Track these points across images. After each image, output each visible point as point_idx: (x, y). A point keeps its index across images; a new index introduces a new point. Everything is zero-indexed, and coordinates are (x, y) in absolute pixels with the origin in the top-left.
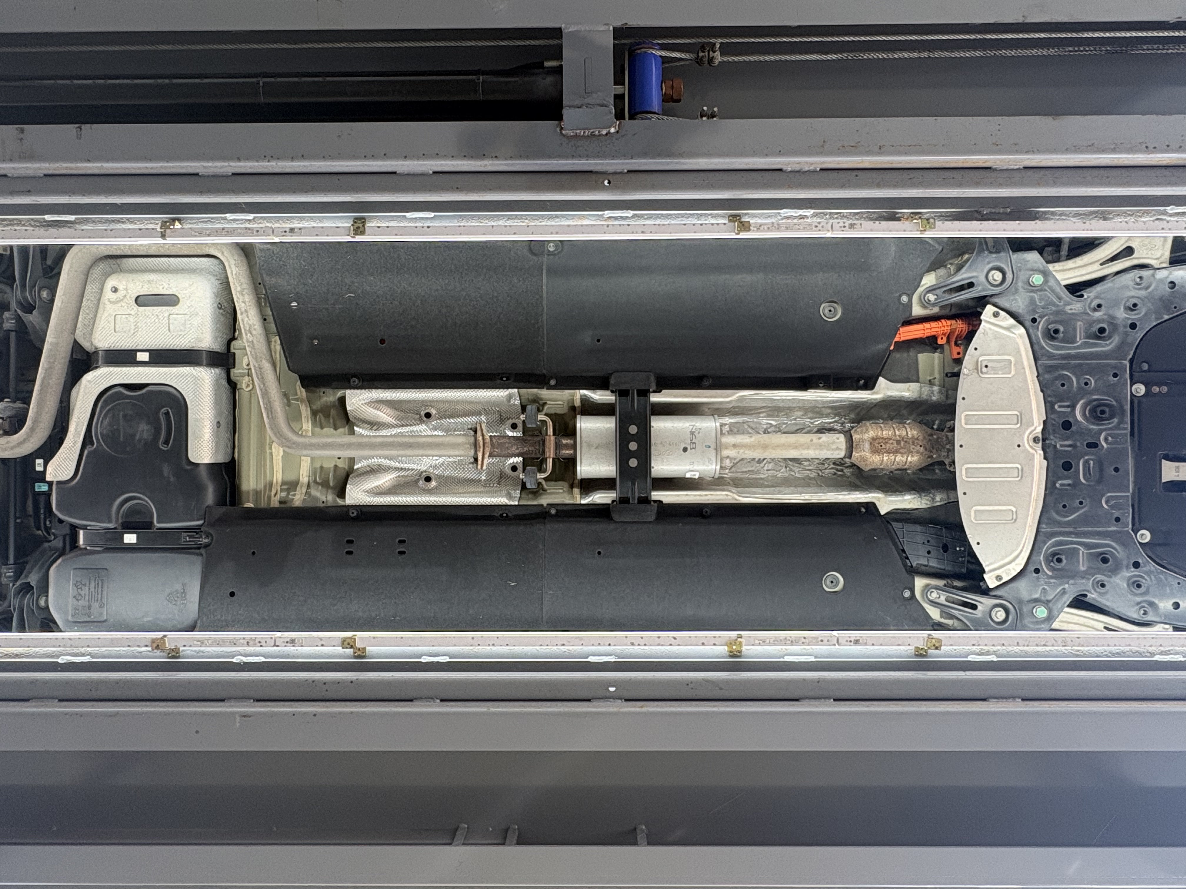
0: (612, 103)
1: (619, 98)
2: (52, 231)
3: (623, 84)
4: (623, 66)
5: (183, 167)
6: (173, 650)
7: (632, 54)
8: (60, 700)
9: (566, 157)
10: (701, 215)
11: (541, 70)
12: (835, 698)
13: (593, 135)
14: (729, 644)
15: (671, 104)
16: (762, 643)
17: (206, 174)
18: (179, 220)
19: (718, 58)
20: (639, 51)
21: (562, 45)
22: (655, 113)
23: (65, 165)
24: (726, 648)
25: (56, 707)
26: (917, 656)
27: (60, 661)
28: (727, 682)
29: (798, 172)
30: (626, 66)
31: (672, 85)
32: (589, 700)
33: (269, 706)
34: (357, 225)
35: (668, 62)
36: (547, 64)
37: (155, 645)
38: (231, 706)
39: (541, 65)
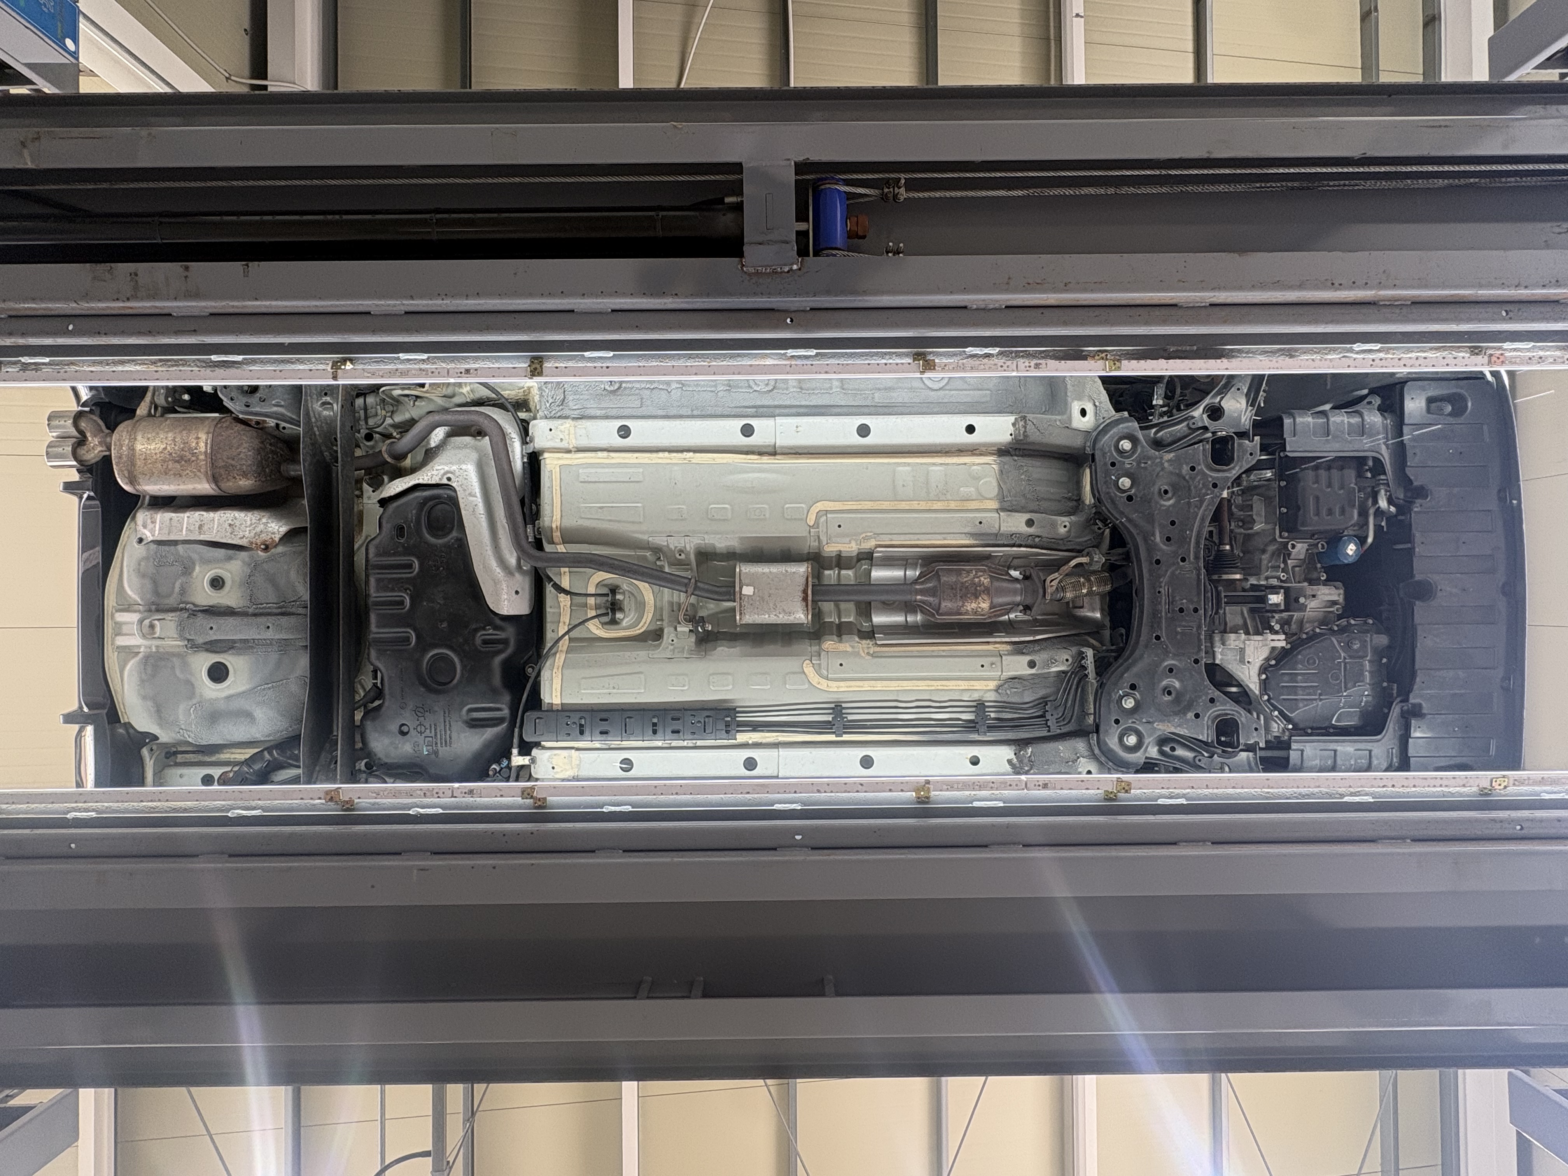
0: (794, 239)
1: (802, 236)
2: (220, 371)
3: (807, 220)
4: (806, 202)
5: (353, 306)
6: (347, 802)
7: (816, 188)
8: (230, 856)
9: (748, 295)
10: (885, 354)
11: (720, 206)
12: (1024, 843)
13: (775, 272)
14: (917, 790)
15: (856, 240)
16: (951, 788)
17: (377, 313)
18: (351, 360)
19: (903, 194)
20: (823, 187)
21: (742, 180)
22: (840, 249)
23: (232, 304)
24: (914, 794)
25: (227, 862)
26: (1106, 800)
27: (229, 814)
28: (915, 829)
29: (984, 309)
30: (810, 201)
31: (857, 223)
32: (775, 849)
33: (446, 859)
34: (534, 366)
35: (853, 199)
36: (728, 200)
37: (329, 797)
38: (408, 860)
39: (721, 201)
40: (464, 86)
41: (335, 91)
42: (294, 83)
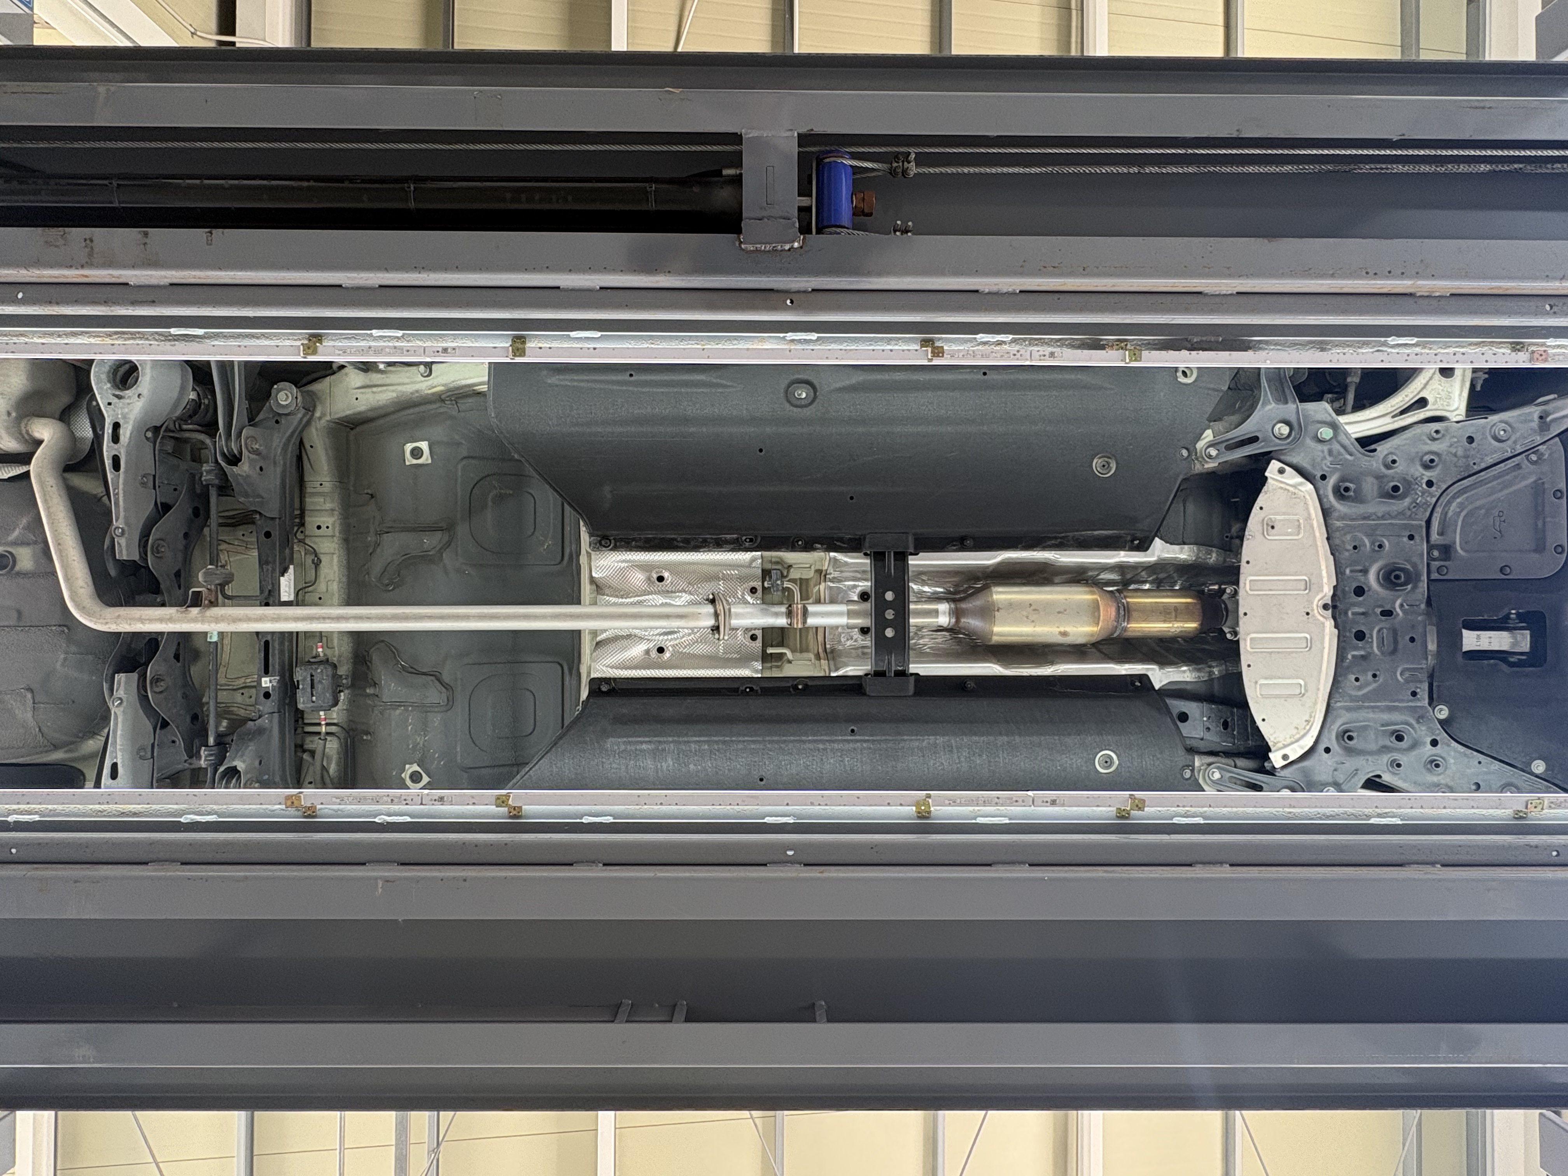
1: (804, 211)
3: (809, 195)
4: (810, 176)
5: (323, 278)
6: (309, 808)
7: (820, 161)
8: (183, 864)
9: (746, 274)
12: (1031, 862)
14: (917, 804)
15: (862, 217)
16: (953, 802)
17: (350, 286)
19: (913, 169)
20: (828, 160)
22: (844, 227)
23: (194, 273)
24: (914, 808)
25: (177, 871)
26: (1118, 818)
28: (915, 845)
30: (814, 175)
31: (863, 199)
32: (766, 865)
33: (416, 870)
35: (859, 173)
36: (727, 172)
37: (289, 803)
38: (373, 870)
39: (719, 173)
40: (445, 45)
41: (307, 46)
42: (265, 40)
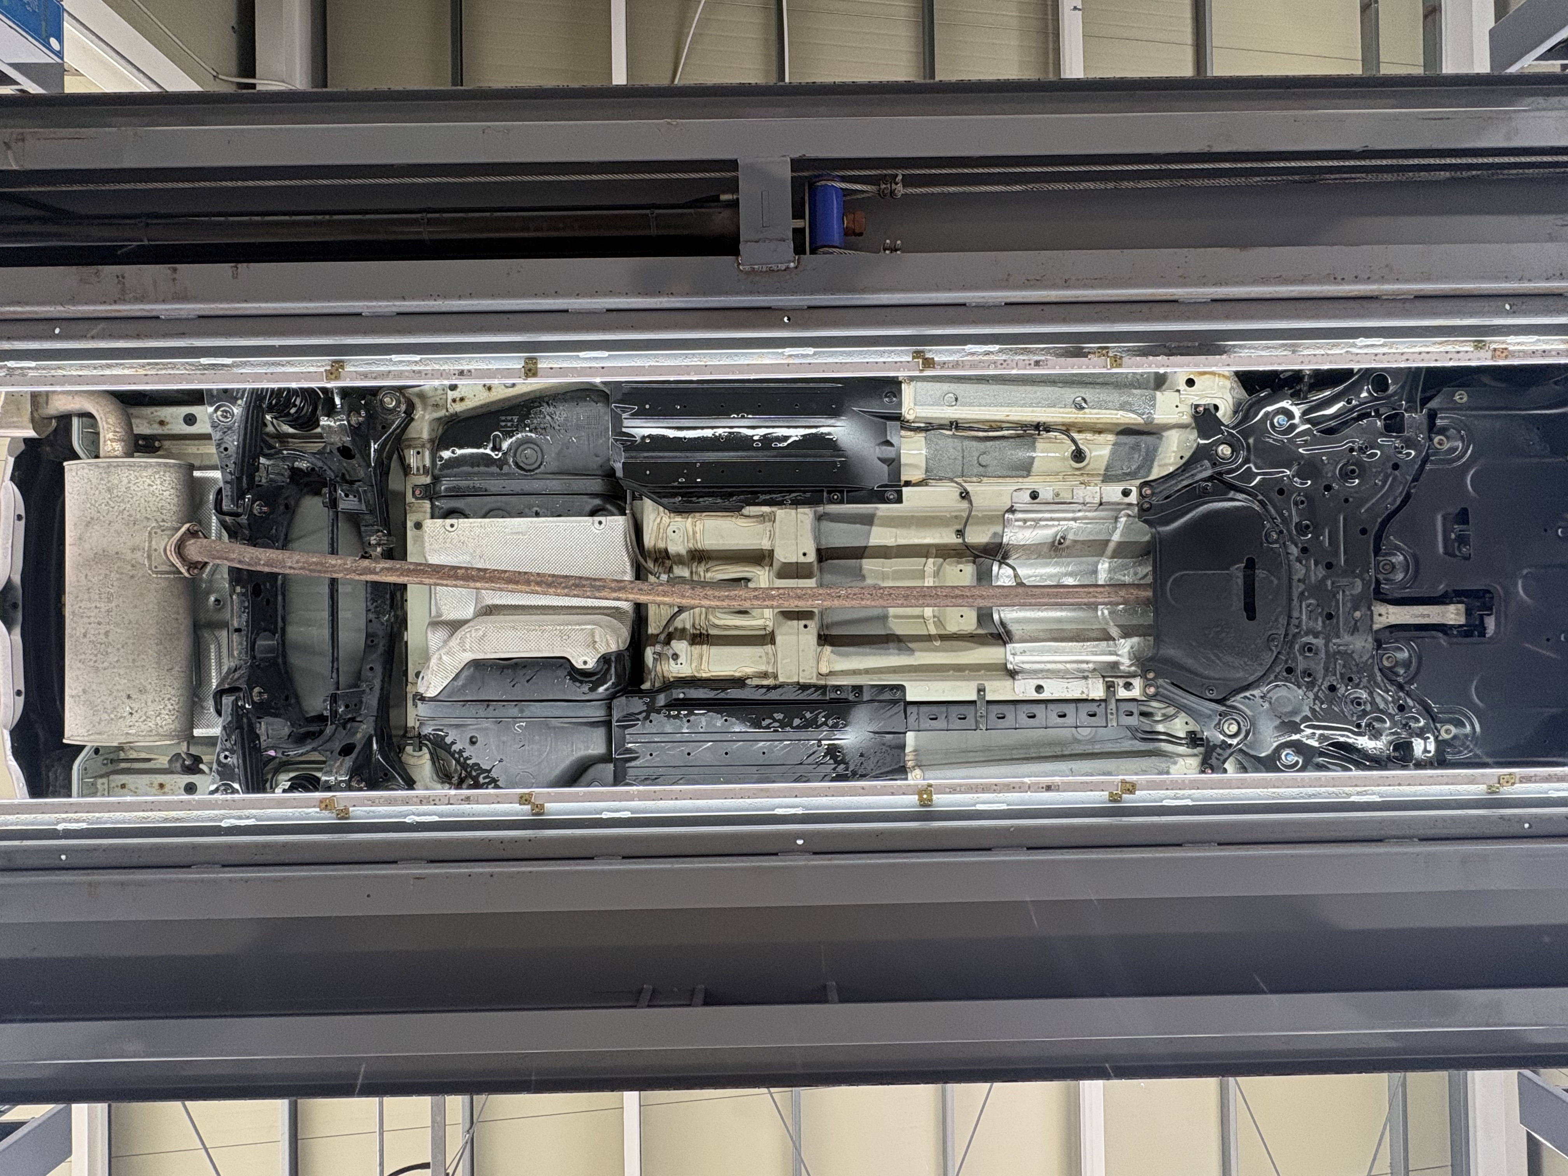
0: (791, 236)
1: (798, 233)
2: (208, 374)
4: (803, 199)
6: (342, 810)
7: (812, 185)
8: (224, 866)
9: (744, 293)
10: (884, 352)
11: (716, 204)
12: (1028, 846)
13: (771, 270)
15: (853, 238)
16: (953, 790)
17: (370, 314)
19: (900, 190)
21: (737, 178)
22: (835, 247)
23: (222, 306)
24: (917, 797)
25: (218, 873)
26: (1111, 801)
27: (223, 824)
28: (919, 832)
29: (983, 307)
30: (807, 198)
31: (853, 220)
32: (776, 854)
33: (443, 867)
34: (528, 366)
35: (849, 195)
36: (724, 197)
37: (323, 806)
38: (404, 868)
39: (716, 199)
40: (454, 84)
41: (324, 90)
42: (283, 82)
